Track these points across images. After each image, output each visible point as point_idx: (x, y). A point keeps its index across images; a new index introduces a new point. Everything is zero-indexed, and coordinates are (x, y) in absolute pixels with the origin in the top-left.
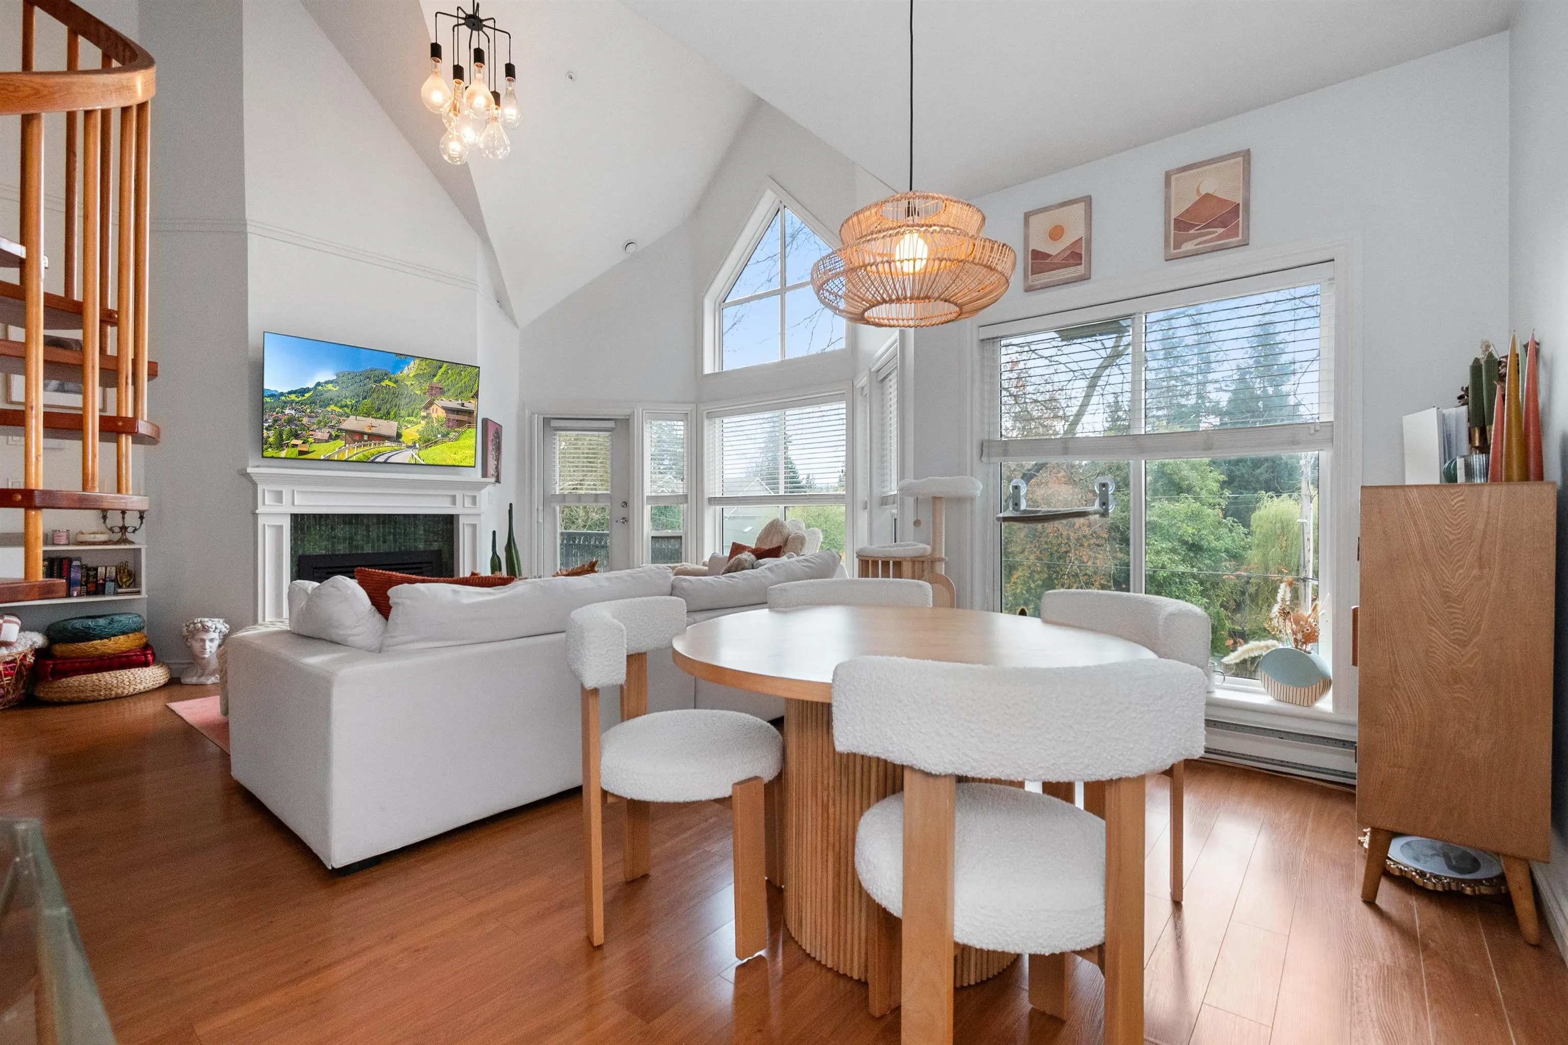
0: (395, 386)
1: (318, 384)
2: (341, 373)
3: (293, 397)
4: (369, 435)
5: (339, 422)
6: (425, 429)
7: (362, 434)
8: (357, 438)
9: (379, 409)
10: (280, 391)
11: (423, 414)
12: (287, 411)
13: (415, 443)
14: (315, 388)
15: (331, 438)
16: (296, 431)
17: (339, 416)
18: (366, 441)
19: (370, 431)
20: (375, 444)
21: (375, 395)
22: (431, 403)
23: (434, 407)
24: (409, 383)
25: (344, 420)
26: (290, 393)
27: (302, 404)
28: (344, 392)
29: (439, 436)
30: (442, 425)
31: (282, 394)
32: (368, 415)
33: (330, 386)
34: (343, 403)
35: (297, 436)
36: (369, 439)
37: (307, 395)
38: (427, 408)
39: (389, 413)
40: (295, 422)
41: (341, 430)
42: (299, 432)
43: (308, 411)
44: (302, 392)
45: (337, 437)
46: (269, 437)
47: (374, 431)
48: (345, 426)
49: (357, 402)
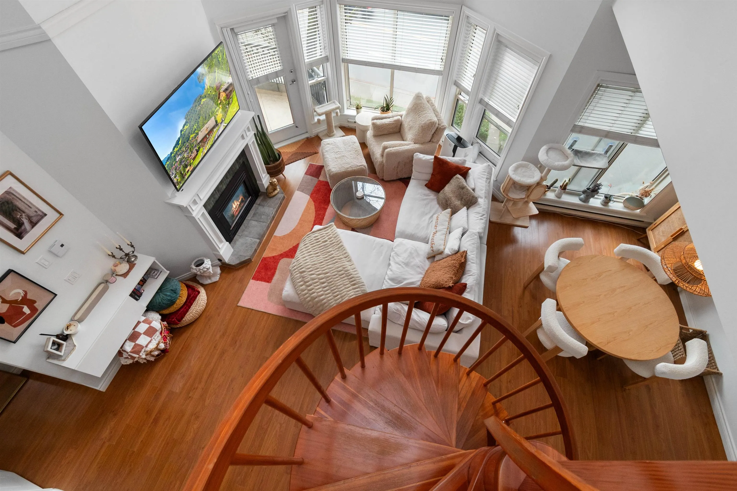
0: (206, 99)
1: (181, 131)
2: (186, 116)
3: (176, 149)
4: (208, 134)
5: (196, 140)
6: (223, 108)
7: (206, 136)
8: (205, 140)
9: (206, 117)
10: (169, 153)
11: (219, 102)
12: (177, 159)
13: (222, 119)
14: (181, 135)
15: (197, 151)
16: (185, 164)
17: (195, 137)
18: (209, 137)
19: (208, 132)
20: (211, 135)
21: (202, 112)
22: (219, 94)
23: (221, 95)
24: (209, 93)
25: (198, 138)
26: (174, 149)
27: (181, 149)
28: (191, 124)
29: (227, 106)
30: (226, 101)
31: (171, 153)
32: (204, 125)
33: (186, 127)
34: (194, 130)
35: (186, 166)
36: (209, 136)
37: (180, 142)
38: (219, 98)
39: (209, 115)
40: (183, 160)
41: (199, 144)
42: (186, 163)
43: (184, 149)
44: (177, 143)
45: (199, 148)
46: (178, 180)
47: (209, 129)
48: (199, 139)
49: (198, 123)
